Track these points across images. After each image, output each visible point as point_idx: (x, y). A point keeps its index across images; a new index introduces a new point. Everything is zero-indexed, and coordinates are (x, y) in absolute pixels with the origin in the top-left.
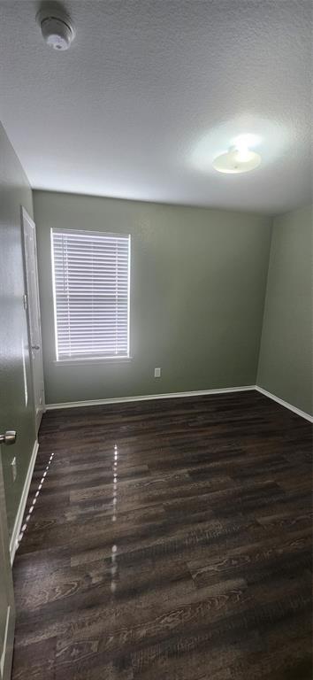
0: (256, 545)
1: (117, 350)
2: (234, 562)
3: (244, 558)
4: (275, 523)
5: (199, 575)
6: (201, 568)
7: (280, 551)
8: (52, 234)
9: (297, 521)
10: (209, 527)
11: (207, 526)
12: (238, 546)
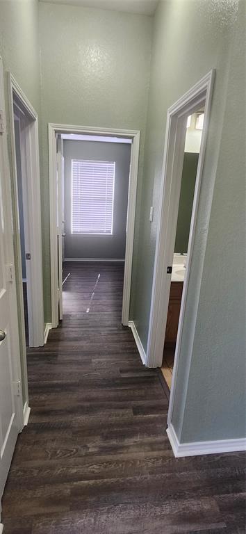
1: (105, 230)
8: (72, 162)
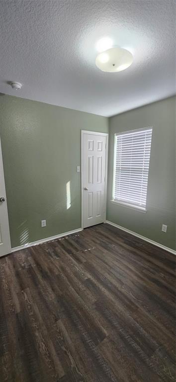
0: (40, 318)
1: (140, 204)
2: (29, 307)
3: (31, 312)
4: (60, 333)
5: (23, 293)
6: (26, 293)
7: (37, 334)
9: (66, 352)
10: (50, 294)
11: (51, 293)
12: (39, 309)
